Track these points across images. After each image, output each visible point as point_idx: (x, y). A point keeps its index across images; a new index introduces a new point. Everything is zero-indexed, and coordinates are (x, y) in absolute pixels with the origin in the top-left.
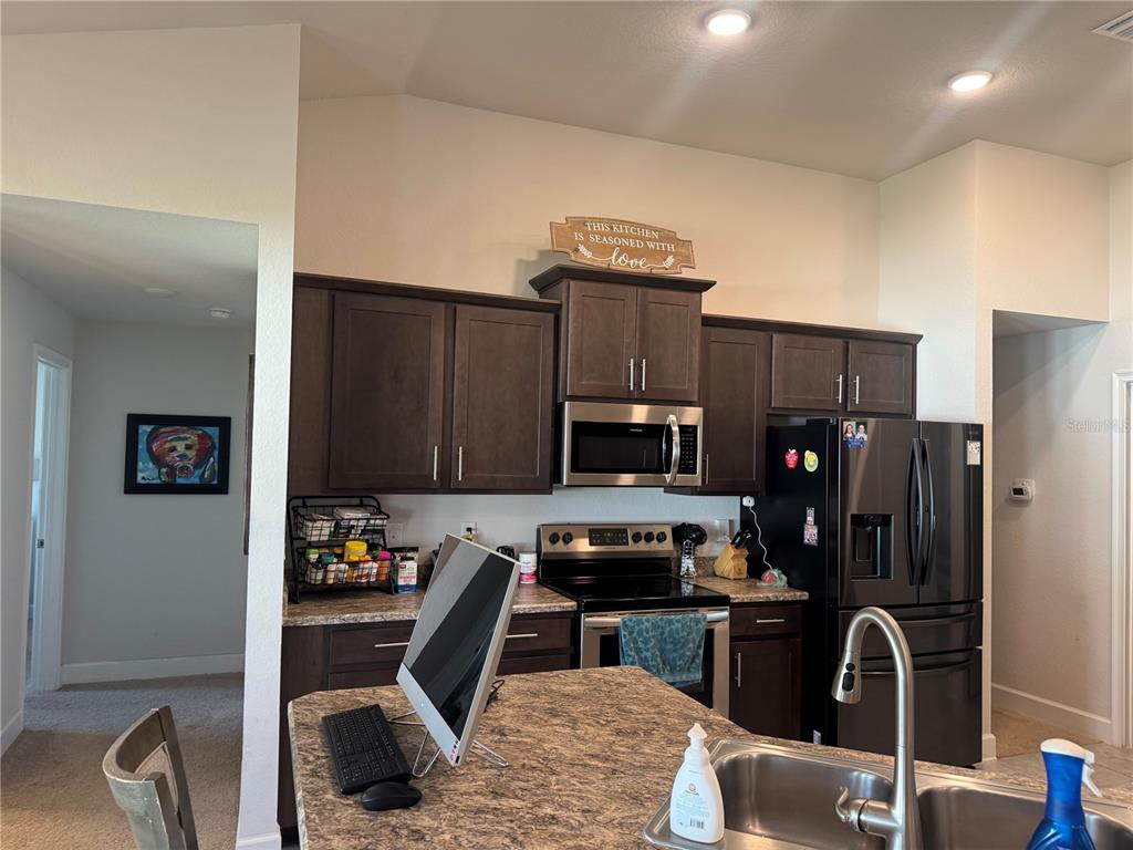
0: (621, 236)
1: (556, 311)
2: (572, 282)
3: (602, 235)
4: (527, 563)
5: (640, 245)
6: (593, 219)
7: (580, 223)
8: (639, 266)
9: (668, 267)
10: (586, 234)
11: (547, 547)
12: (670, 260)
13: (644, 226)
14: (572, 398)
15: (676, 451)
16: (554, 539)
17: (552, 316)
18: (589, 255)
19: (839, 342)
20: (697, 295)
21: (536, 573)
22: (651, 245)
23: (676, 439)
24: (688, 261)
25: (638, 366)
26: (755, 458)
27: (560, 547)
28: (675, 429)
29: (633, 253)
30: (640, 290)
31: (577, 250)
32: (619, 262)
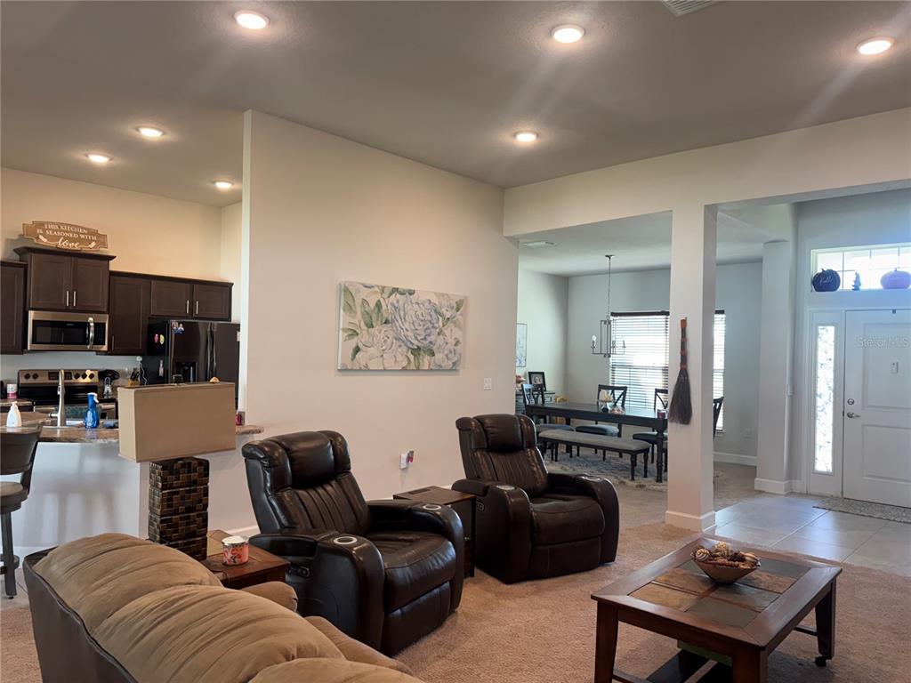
0: (65, 231)
1: (25, 267)
2: (33, 255)
3: (53, 231)
4: (12, 389)
5: (76, 236)
6: (48, 223)
7: (41, 225)
8: (75, 246)
9: (92, 247)
10: (44, 230)
11: (23, 381)
12: (93, 244)
13: (80, 227)
14: (33, 309)
15: (91, 335)
16: (27, 377)
17: (22, 270)
18: (45, 240)
19: (188, 285)
20: (106, 262)
21: (17, 393)
22: (83, 236)
23: (92, 329)
24: (104, 245)
25: (71, 294)
26: (141, 338)
27: (31, 380)
28: (92, 324)
29: (71, 240)
30: (73, 258)
31: (38, 238)
32: (63, 244)
